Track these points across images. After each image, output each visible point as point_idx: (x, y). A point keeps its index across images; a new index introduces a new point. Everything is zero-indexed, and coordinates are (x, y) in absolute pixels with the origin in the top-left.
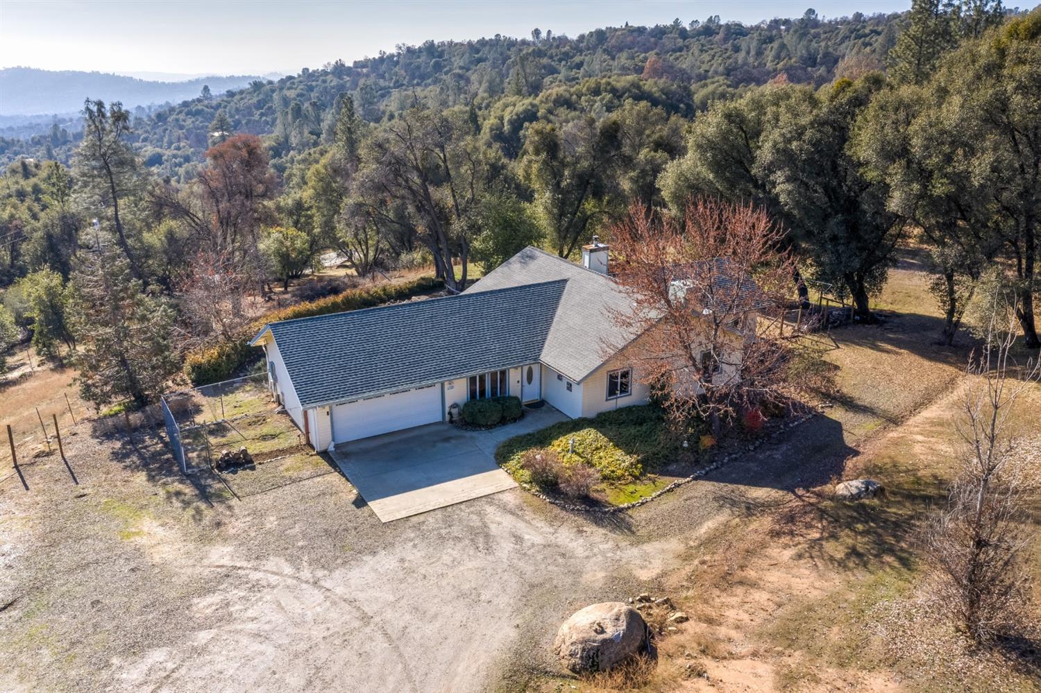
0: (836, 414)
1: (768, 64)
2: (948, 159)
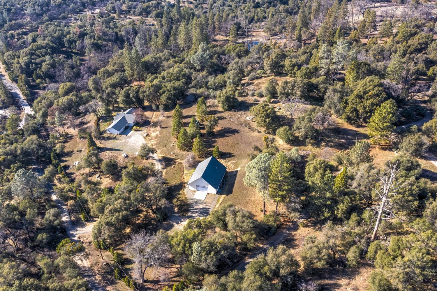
0: (148, 119)
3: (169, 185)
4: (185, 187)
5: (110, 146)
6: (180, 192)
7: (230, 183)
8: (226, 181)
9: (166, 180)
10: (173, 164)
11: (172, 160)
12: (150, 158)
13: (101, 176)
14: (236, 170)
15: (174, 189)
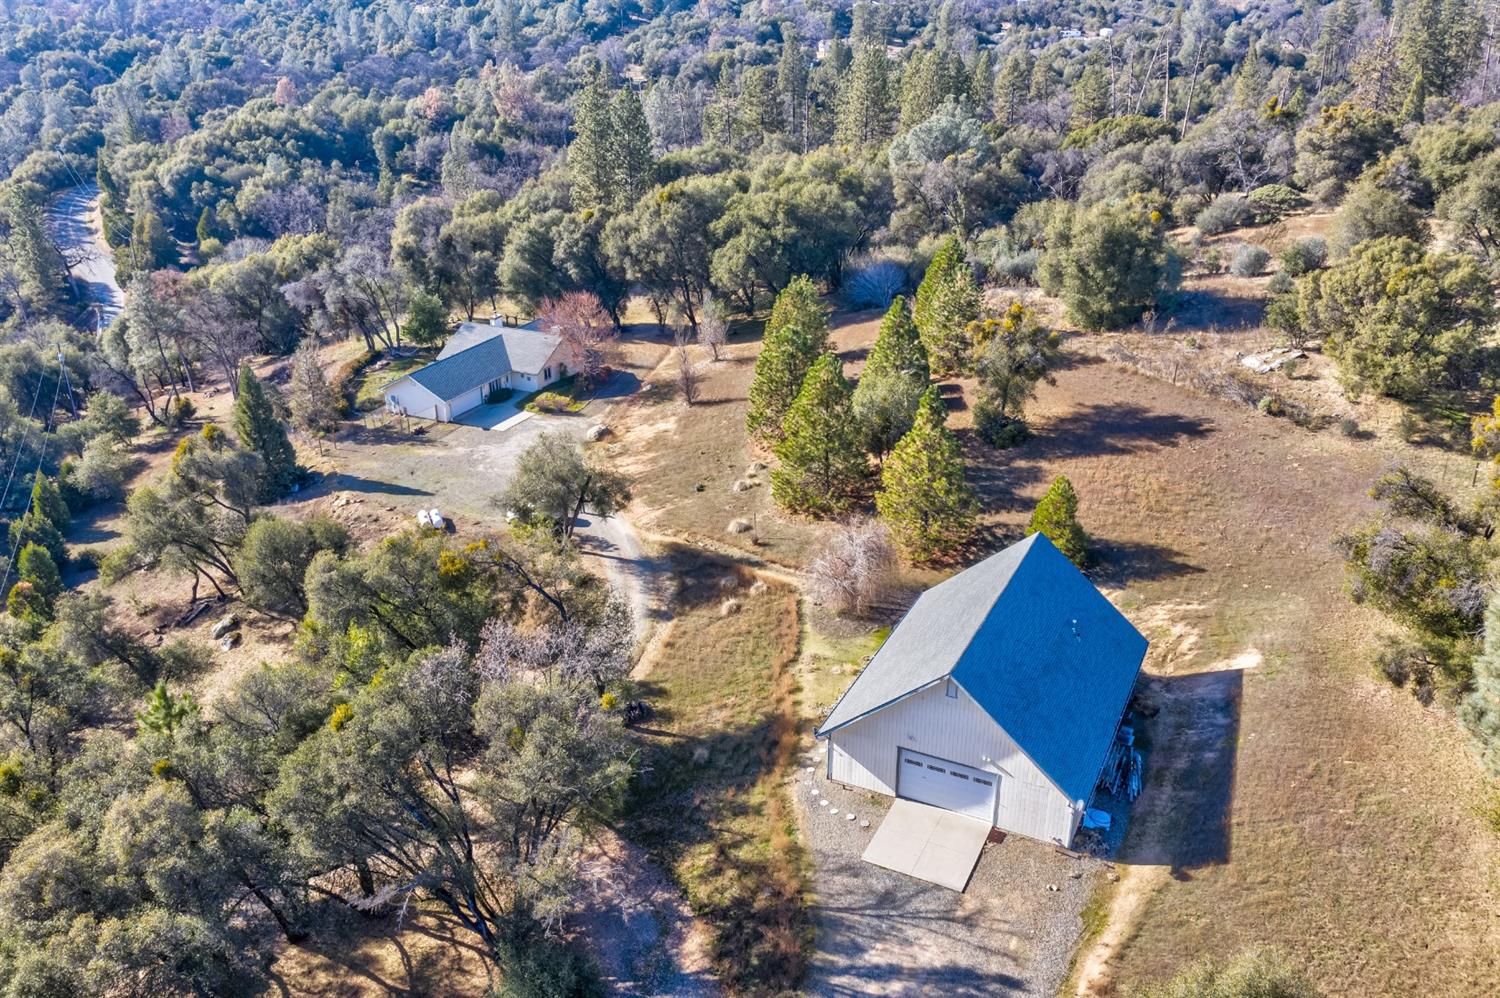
0: (630, 371)
1: (380, 48)
2: (648, 254)
3: (675, 728)
4: (796, 758)
5: (371, 471)
6: (755, 797)
7: (1181, 764)
8: (1144, 744)
9: (662, 693)
10: (733, 593)
11: (726, 565)
12: (588, 548)
13: (244, 629)
14: (1220, 666)
15: (710, 763)
